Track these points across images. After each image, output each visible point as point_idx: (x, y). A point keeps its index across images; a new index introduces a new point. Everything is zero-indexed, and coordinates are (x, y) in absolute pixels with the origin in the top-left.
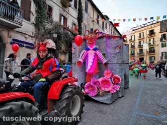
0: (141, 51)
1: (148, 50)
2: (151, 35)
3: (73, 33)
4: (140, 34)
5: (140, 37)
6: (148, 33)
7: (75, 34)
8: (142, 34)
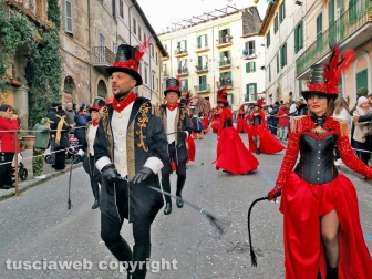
0: (202, 80)
1: (218, 80)
2: (224, 41)
3: (37, 24)
4: (199, 38)
5: (199, 47)
6: (217, 36)
7: (44, 27)
8: (203, 39)
